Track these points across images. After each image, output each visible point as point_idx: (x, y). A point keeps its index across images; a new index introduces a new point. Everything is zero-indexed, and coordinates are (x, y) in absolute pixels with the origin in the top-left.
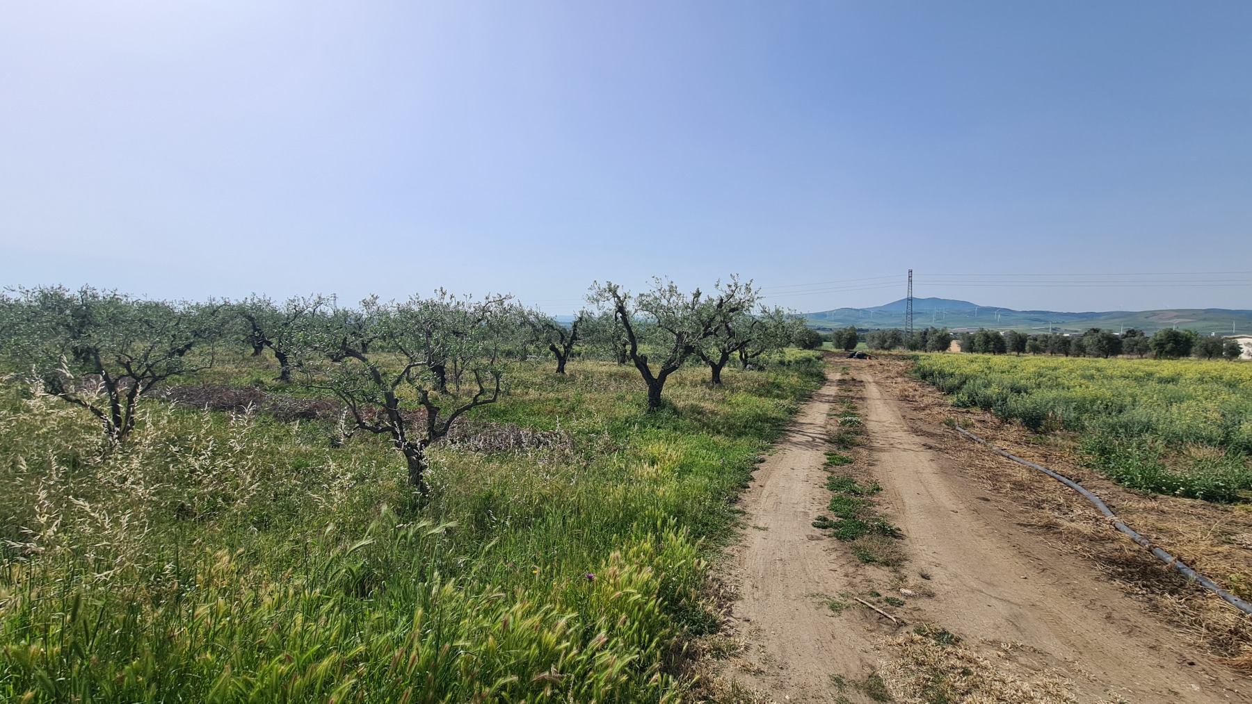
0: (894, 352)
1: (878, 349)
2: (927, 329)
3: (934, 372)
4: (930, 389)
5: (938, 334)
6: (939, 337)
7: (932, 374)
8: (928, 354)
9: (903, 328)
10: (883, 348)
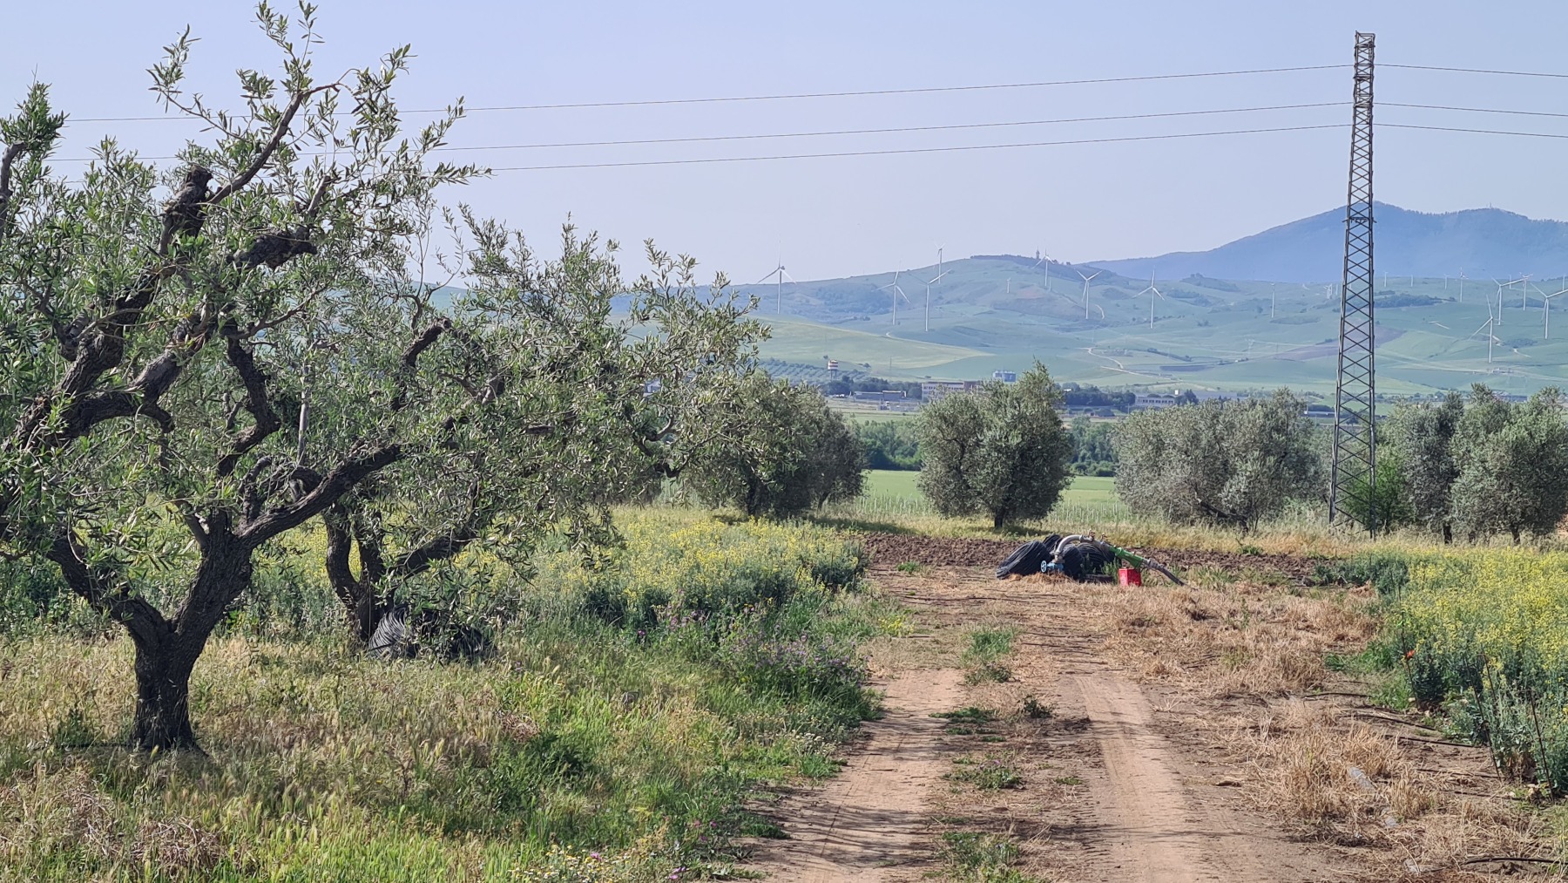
0: (1273, 536)
1: (1179, 517)
2: (1454, 403)
3: (1483, 660)
4: (1460, 768)
5: (1509, 434)
6: (1518, 448)
7: (1471, 676)
8: (1460, 550)
9: (1324, 390)
10: (1210, 511)
